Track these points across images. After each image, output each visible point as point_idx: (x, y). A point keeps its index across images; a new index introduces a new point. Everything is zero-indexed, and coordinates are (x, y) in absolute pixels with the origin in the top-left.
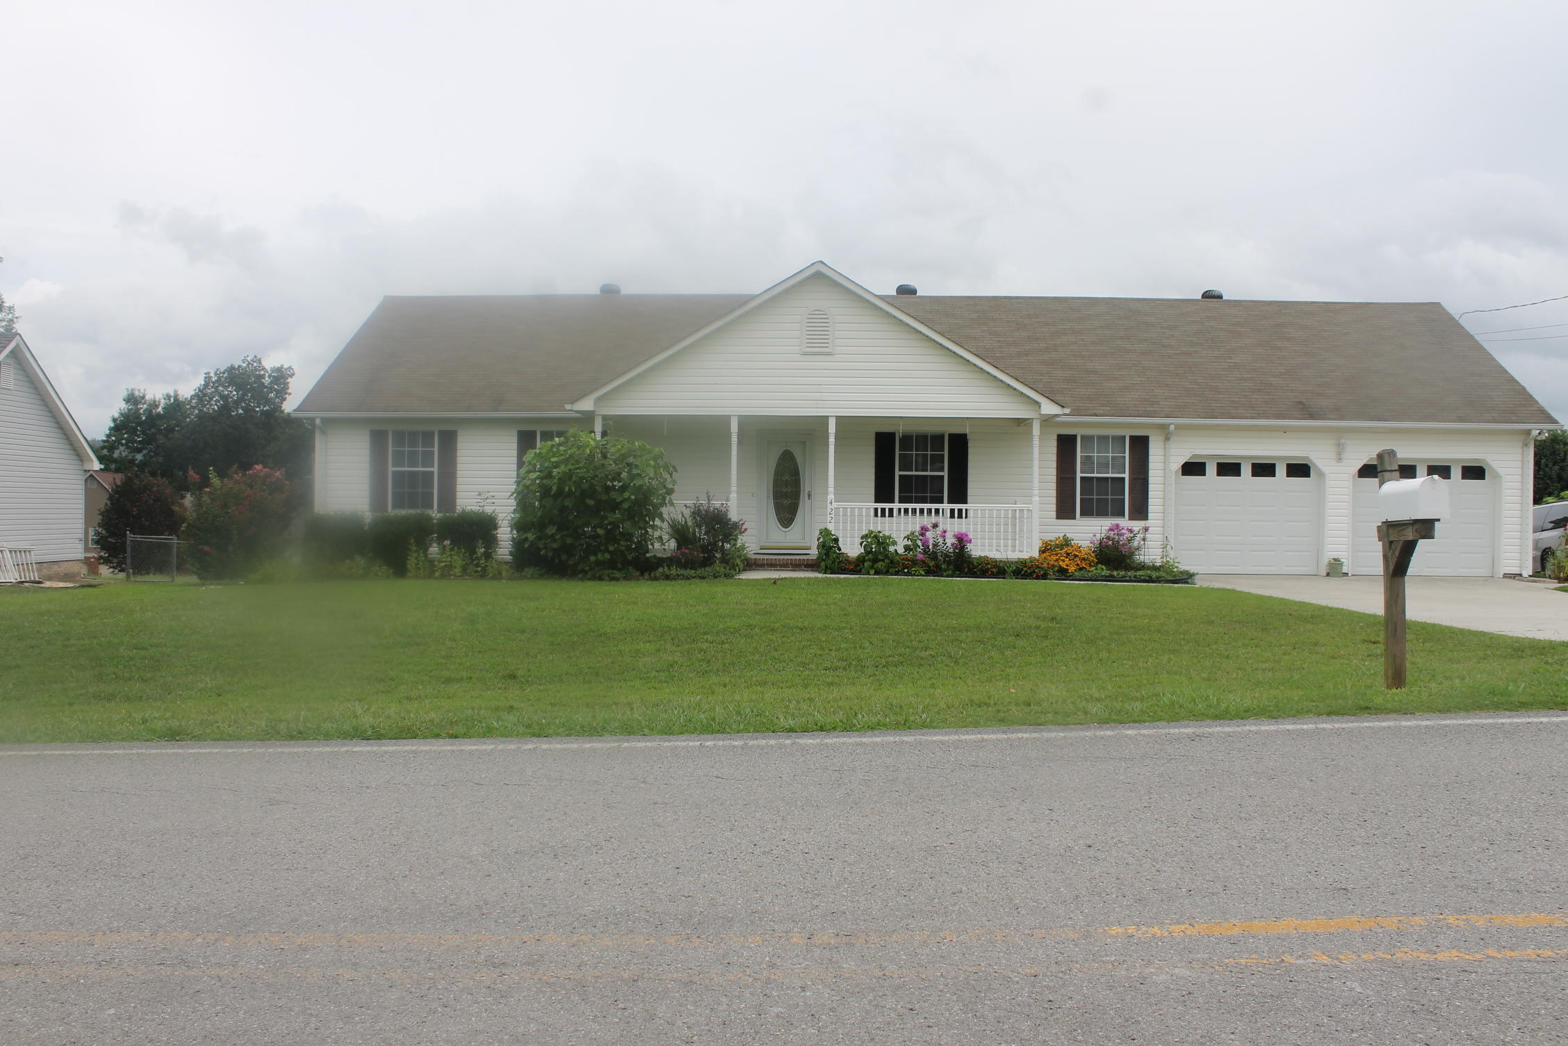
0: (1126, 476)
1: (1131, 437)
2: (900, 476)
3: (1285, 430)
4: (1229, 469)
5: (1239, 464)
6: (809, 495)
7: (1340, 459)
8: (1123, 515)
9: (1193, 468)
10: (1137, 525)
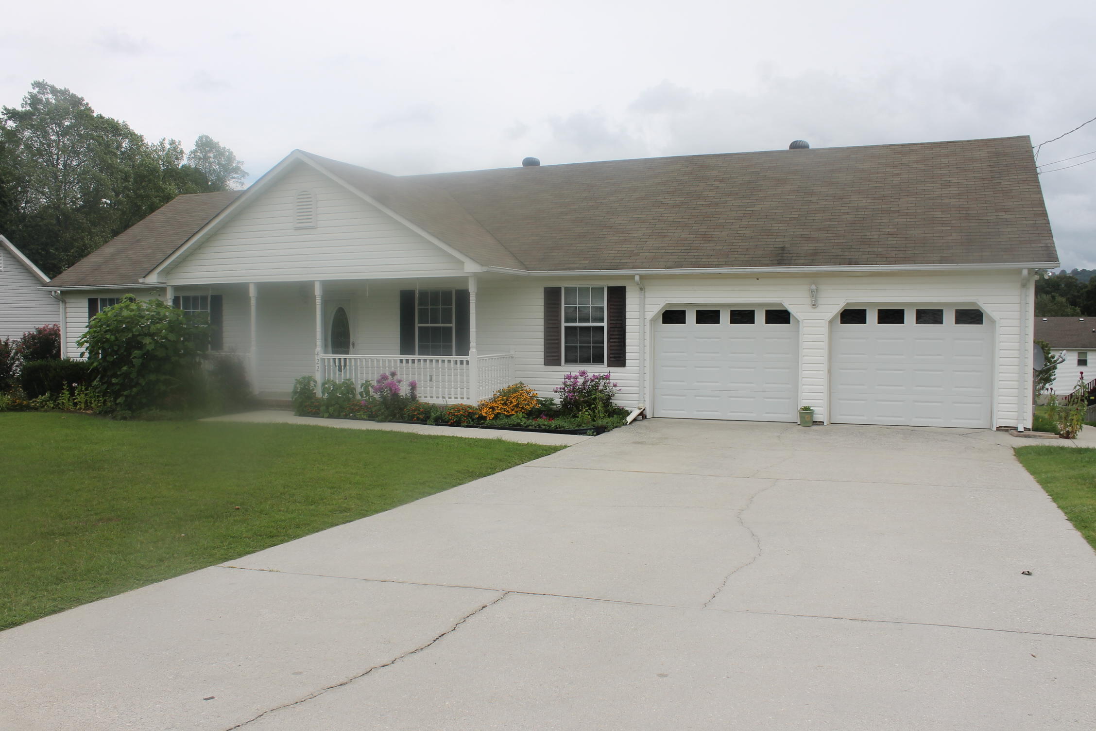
0: (605, 325)
1: (609, 288)
2: (419, 327)
3: (758, 277)
4: (708, 316)
5: (719, 311)
6: (353, 345)
7: (814, 306)
8: (602, 361)
9: (673, 316)
10: (616, 374)
